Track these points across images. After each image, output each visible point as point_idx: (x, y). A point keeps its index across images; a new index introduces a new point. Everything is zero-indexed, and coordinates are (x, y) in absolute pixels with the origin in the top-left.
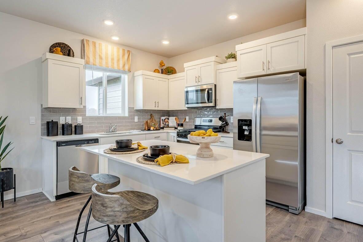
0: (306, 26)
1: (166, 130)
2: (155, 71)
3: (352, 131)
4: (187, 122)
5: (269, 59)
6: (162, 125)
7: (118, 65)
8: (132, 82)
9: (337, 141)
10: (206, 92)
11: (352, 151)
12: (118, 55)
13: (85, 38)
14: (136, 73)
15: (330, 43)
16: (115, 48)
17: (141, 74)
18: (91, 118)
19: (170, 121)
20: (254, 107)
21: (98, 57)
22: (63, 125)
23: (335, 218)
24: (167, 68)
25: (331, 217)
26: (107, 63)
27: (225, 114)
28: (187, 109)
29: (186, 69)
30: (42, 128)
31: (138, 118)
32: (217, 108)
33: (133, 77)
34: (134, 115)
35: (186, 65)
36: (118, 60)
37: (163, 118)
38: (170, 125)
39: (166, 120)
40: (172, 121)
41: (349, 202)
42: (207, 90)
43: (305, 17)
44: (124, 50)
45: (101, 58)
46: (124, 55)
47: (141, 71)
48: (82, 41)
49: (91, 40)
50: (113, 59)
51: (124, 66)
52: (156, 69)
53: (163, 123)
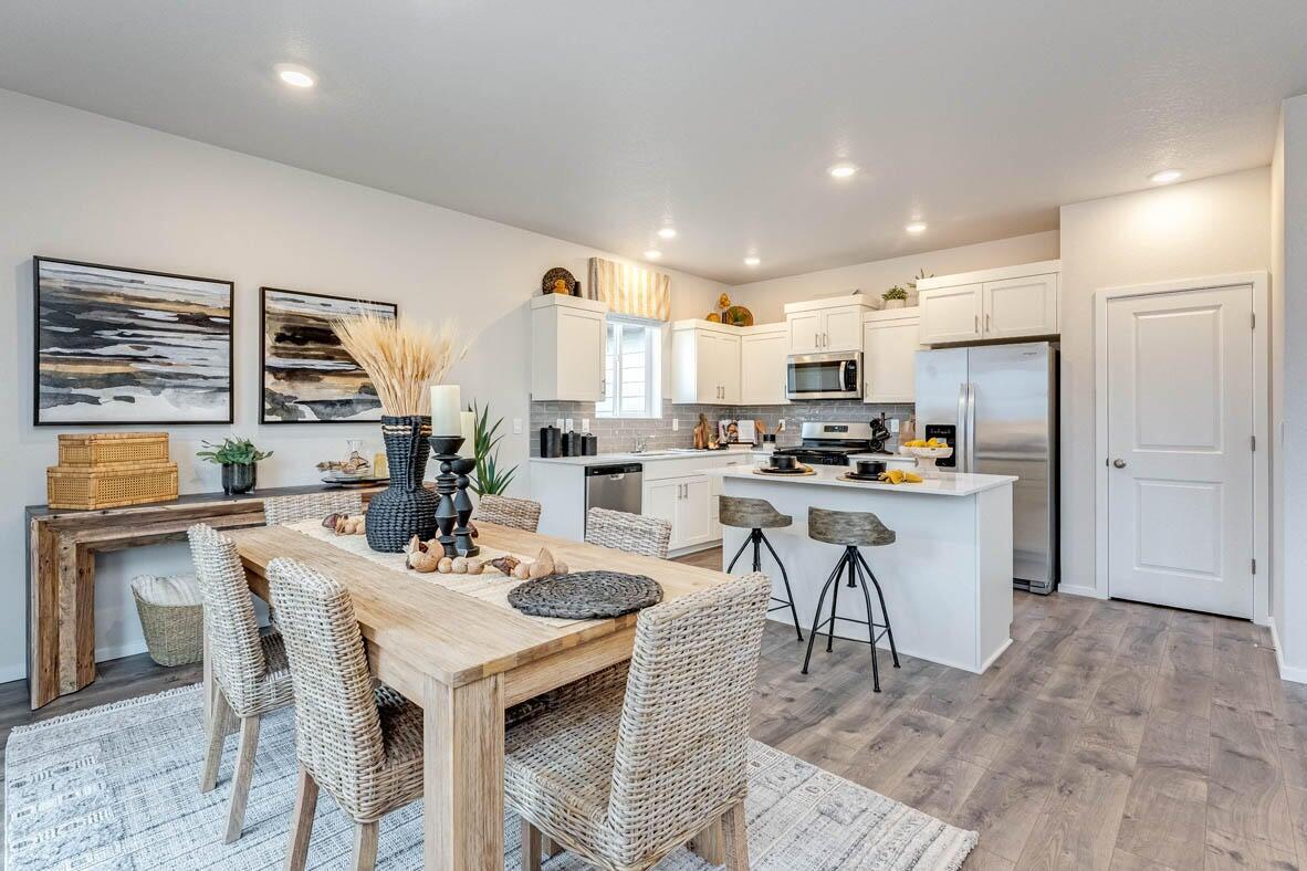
0: (1058, 257)
1: (732, 449)
2: (708, 318)
3: (1141, 446)
4: (783, 432)
5: (988, 311)
6: (723, 439)
7: (649, 308)
8: (669, 342)
9: (1115, 464)
10: (842, 369)
11: (1140, 479)
12: (649, 288)
13: (598, 255)
14: (678, 325)
15: (1103, 293)
16: (644, 273)
17: (694, 326)
18: (605, 422)
19: (740, 429)
20: (962, 400)
21: (617, 293)
22: (566, 436)
23: (1113, 599)
24: (734, 309)
25: (1106, 598)
26: (631, 306)
27: (883, 414)
28: (789, 402)
29: (789, 317)
30: (531, 442)
31: (680, 424)
32: (865, 401)
33: (671, 332)
34: (672, 416)
35: (788, 308)
36: (649, 298)
37: (726, 422)
38: (742, 438)
39: (732, 427)
40: (746, 430)
41: (1136, 568)
42: (843, 364)
43: (1057, 227)
44: (658, 275)
45: (622, 296)
46: (657, 288)
47: (694, 320)
48: (591, 260)
49: (608, 258)
50: (640, 296)
51: (659, 309)
52: (712, 314)
53: (726, 435)
